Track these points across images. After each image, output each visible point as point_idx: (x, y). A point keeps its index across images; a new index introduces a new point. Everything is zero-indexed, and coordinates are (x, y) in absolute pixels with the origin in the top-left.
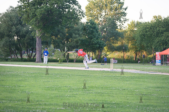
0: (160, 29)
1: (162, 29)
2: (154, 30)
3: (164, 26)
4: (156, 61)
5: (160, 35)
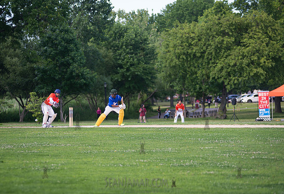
3: (231, 33)
4: (260, 113)
5: (224, 53)
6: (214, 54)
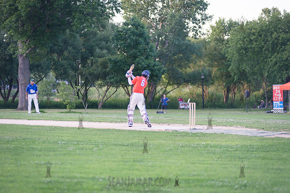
0: (279, 36)
2: (266, 39)
3: (287, 30)
4: (274, 105)
5: (280, 49)
6: (270, 49)
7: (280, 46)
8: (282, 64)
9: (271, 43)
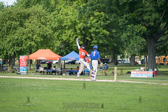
0: (12, 24)
1: (14, 23)
3: (17, 19)
4: (20, 69)
5: (12, 32)
7: (12, 30)
8: (14, 42)
9: (6, 27)
